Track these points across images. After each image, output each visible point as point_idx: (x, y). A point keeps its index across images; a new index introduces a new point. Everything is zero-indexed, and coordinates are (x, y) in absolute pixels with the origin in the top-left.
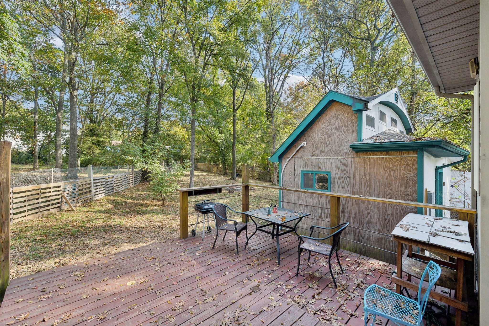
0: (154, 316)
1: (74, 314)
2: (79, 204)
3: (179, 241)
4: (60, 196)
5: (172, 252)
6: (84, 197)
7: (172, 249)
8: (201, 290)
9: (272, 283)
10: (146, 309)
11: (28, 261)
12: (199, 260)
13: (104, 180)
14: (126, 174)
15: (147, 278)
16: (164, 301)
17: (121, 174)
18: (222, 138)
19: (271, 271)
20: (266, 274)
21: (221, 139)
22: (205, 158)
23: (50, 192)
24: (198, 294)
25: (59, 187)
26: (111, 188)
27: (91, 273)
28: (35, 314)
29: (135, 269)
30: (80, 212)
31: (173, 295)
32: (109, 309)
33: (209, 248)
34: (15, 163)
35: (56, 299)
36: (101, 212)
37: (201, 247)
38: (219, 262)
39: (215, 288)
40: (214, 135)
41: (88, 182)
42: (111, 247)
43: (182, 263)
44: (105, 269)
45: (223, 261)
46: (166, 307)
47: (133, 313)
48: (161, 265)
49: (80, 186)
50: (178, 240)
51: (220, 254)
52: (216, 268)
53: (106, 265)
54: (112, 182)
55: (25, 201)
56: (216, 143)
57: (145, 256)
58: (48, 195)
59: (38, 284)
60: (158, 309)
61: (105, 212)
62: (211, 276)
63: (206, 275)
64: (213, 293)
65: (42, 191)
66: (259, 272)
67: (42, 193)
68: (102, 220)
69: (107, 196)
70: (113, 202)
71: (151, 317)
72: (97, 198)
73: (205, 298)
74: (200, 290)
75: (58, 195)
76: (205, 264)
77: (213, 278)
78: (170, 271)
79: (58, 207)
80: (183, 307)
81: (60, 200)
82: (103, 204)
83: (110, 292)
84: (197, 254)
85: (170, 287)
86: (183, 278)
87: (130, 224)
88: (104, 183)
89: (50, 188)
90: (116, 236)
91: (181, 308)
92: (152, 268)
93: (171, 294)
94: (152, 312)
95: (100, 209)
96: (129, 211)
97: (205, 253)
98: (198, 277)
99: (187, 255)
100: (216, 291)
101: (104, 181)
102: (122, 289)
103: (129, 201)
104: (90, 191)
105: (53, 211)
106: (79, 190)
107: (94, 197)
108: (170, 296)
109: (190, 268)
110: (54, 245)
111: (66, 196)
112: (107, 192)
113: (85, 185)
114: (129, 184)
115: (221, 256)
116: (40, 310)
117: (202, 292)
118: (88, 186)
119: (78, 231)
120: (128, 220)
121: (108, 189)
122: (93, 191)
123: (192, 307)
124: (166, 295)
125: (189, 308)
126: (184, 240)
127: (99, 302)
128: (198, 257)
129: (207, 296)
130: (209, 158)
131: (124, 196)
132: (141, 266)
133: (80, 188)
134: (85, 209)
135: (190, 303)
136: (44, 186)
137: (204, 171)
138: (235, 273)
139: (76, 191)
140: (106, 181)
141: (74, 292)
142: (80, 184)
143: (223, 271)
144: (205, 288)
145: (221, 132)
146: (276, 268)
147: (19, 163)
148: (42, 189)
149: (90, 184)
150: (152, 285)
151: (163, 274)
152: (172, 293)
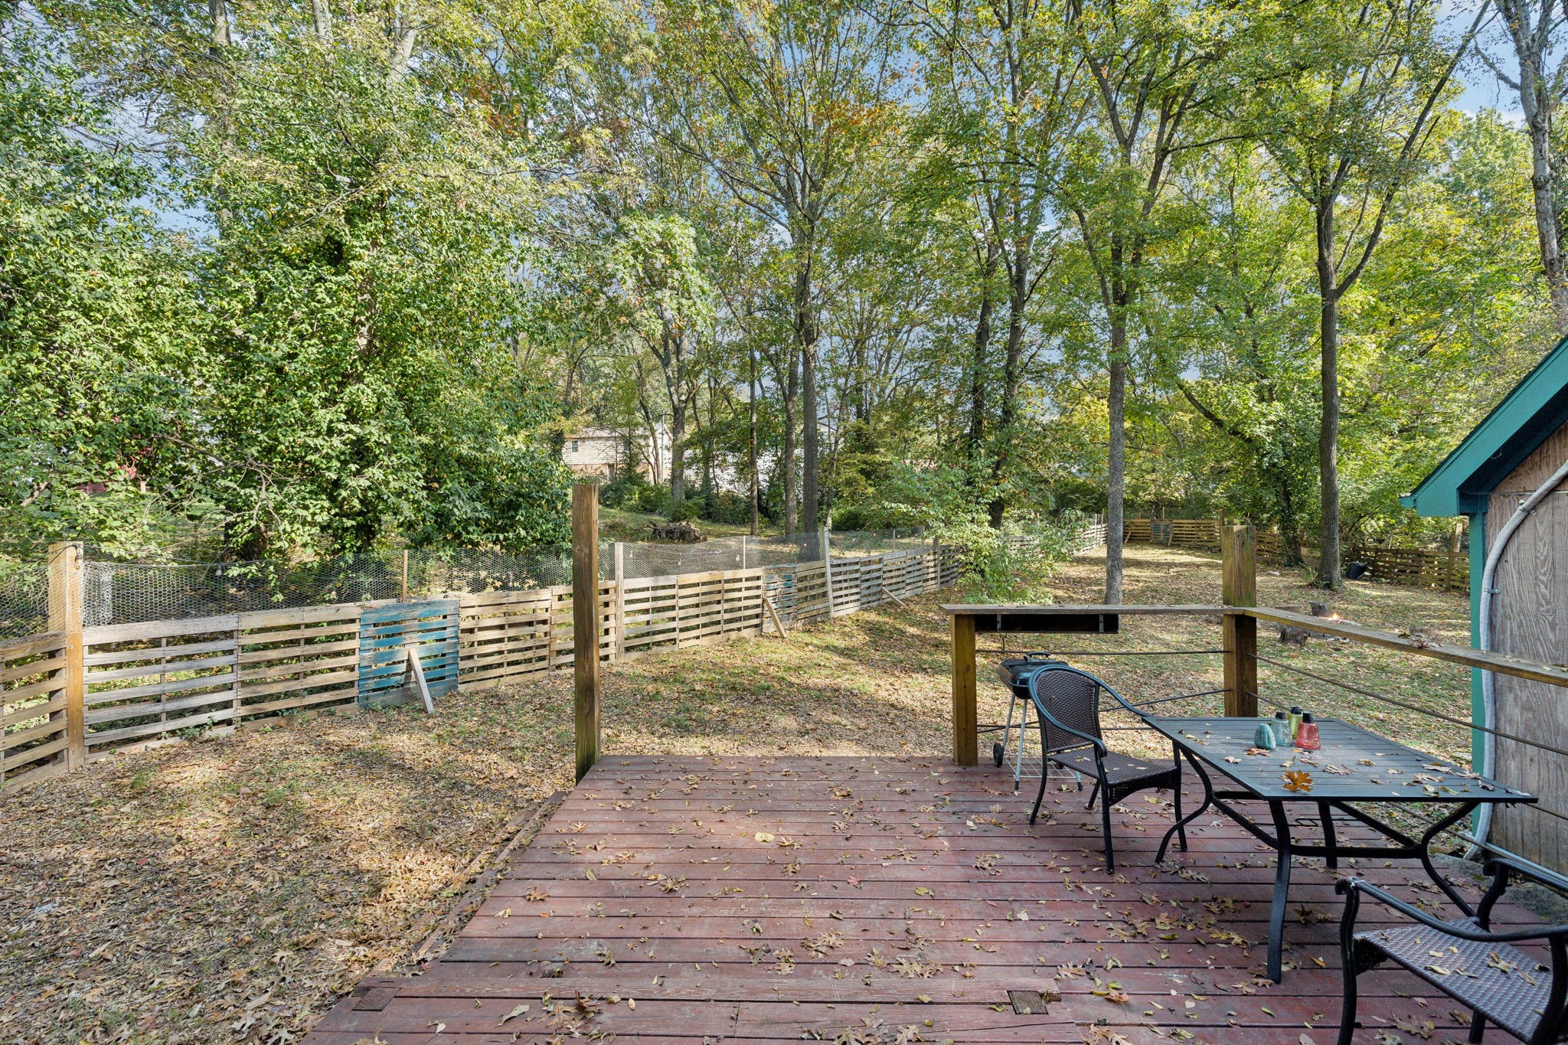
0: (757, 936)
1: (639, 857)
2: (799, 625)
3: (941, 769)
4: (759, 601)
5: (904, 793)
6: (808, 607)
7: (908, 785)
8: (907, 931)
9: (1183, 1032)
10: (753, 912)
11: (667, 730)
12: (963, 844)
13: (857, 567)
14: (917, 553)
15: (803, 841)
16: (799, 913)
17: (904, 553)
18: (1272, 418)
19: (1211, 989)
20: (1176, 987)
21: (1269, 423)
22: (1206, 499)
23: (740, 590)
24: (891, 937)
25: (758, 578)
26: (874, 590)
27: (713, 786)
28: (594, 830)
29: (792, 807)
30: (795, 643)
31: (830, 907)
32: (691, 875)
33: (1021, 816)
34: (726, 522)
35: (635, 816)
36: (835, 650)
37: (998, 807)
38: (1023, 874)
39: (949, 945)
40: (1234, 411)
41: (818, 571)
42: (814, 742)
43: (911, 832)
44: (739, 786)
45: (1040, 874)
46: (795, 929)
47: (724, 906)
48: (853, 820)
49: (801, 580)
50: (944, 765)
51: (1046, 847)
52: (997, 887)
53: (746, 778)
54: (877, 574)
55: (697, 606)
56: (1249, 440)
57: (832, 784)
58: (736, 595)
59: (629, 777)
60: (774, 925)
61: (845, 652)
62: (966, 906)
63: (951, 893)
64: (936, 956)
65: (727, 586)
66: (1151, 966)
67: (727, 591)
68: (829, 672)
69: (865, 610)
70: (873, 630)
71: (749, 935)
72: (840, 614)
73: (901, 957)
74: (905, 927)
75: (757, 597)
76: (969, 861)
77: (967, 910)
78: (863, 844)
79: (756, 626)
80: (830, 952)
81: (758, 611)
82: (847, 630)
83: (715, 841)
84: (970, 823)
85: (836, 884)
86: (884, 874)
87: (886, 694)
88: (857, 575)
89: (740, 580)
90: (837, 718)
91: (824, 949)
92: (829, 819)
93: (826, 902)
94: (757, 925)
95: (836, 643)
96: (902, 657)
97: (996, 829)
98: (922, 891)
99: (938, 816)
100: (947, 955)
101: (857, 571)
102: (741, 843)
103: (912, 630)
104: (825, 594)
105: (745, 633)
106: (800, 590)
107: (833, 609)
108: (819, 908)
109: (919, 855)
110: (716, 709)
111: (770, 600)
112: (864, 600)
113: (813, 577)
114: (927, 580)
115: (1044, 855)
116: (603, 826)
117: (905, 935)
118: (819, 581)
119: (768, 689)
120: (885, 682)
121: (866, 592)
122: (831, 595)
123: (849, 962)
124: (814, 902)
125: (842, 962)
126: (960, 769)
127: (686, 853)
128: (967, 833)
129: (911, 955)
130: (1224, 501)
131: (905, 615)
132: (808, 806)
133: (800, 585)
134: (807, 638)
135: (855, 950)
136: (729, 574)
137: (1198, 548)
138: (1050, 931)
139: (792, 590)
140: (863, 569)
141: (664, 814)
142: (800, 575)
143: (1016, 905)
144: (921, 930)
145: (1265, 395)
146: (1243, 986)
147: (734, 523)
148: (727, 581)
149: (823, 575)
150: (800, 860)
151: (844, 843)
152: (831, 902)
